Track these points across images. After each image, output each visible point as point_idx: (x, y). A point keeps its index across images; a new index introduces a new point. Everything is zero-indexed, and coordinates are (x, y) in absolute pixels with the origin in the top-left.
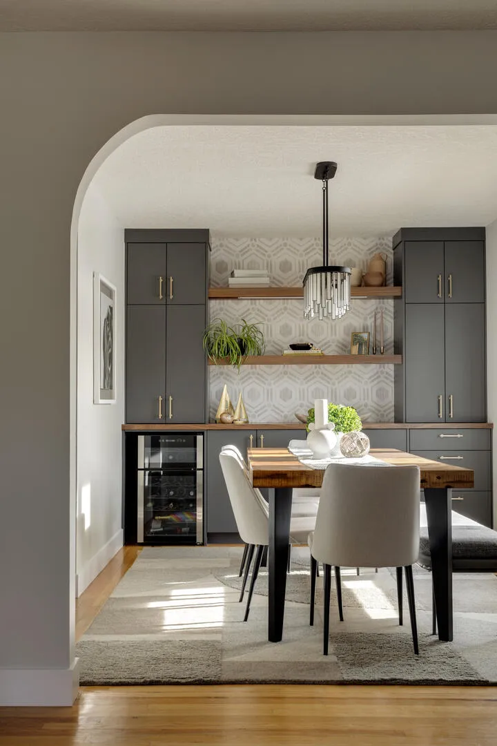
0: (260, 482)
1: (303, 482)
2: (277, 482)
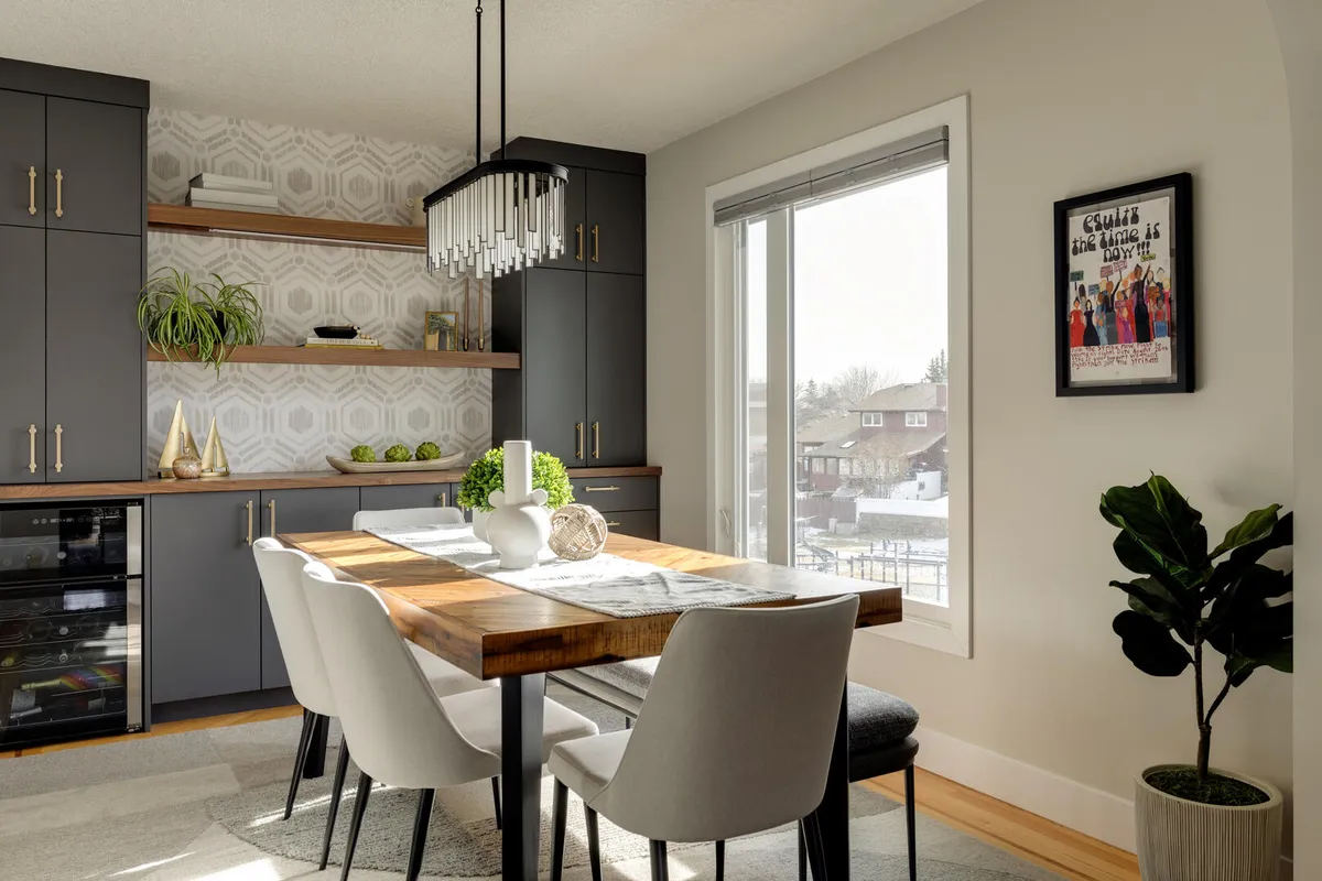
1: (599, 650)
2: (540, 657)
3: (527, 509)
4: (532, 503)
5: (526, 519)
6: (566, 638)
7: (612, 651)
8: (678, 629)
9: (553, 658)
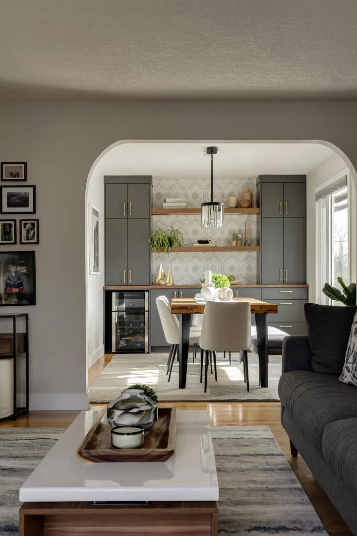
0: (175, 311)
1: (196, 311)
3: (208, 287)
4: (211, 286)
5: (208, 290)
6: (188, 307)
7: (198, 311)
8: (205, 308)
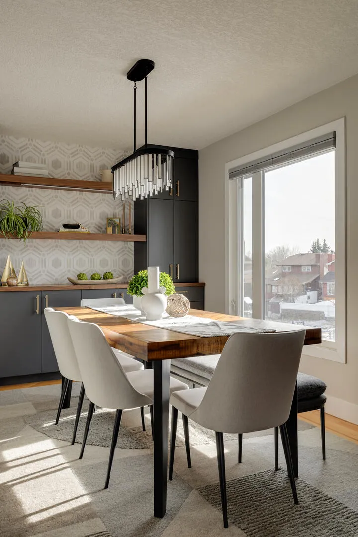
0: (155, 355)
1: (195, 350)
2: (171, 353)
3: (158, 295)
4: (160, 292)
5: (158, 299)
6: (181, 345)
7: (200, 351)
9: (176, 353)
